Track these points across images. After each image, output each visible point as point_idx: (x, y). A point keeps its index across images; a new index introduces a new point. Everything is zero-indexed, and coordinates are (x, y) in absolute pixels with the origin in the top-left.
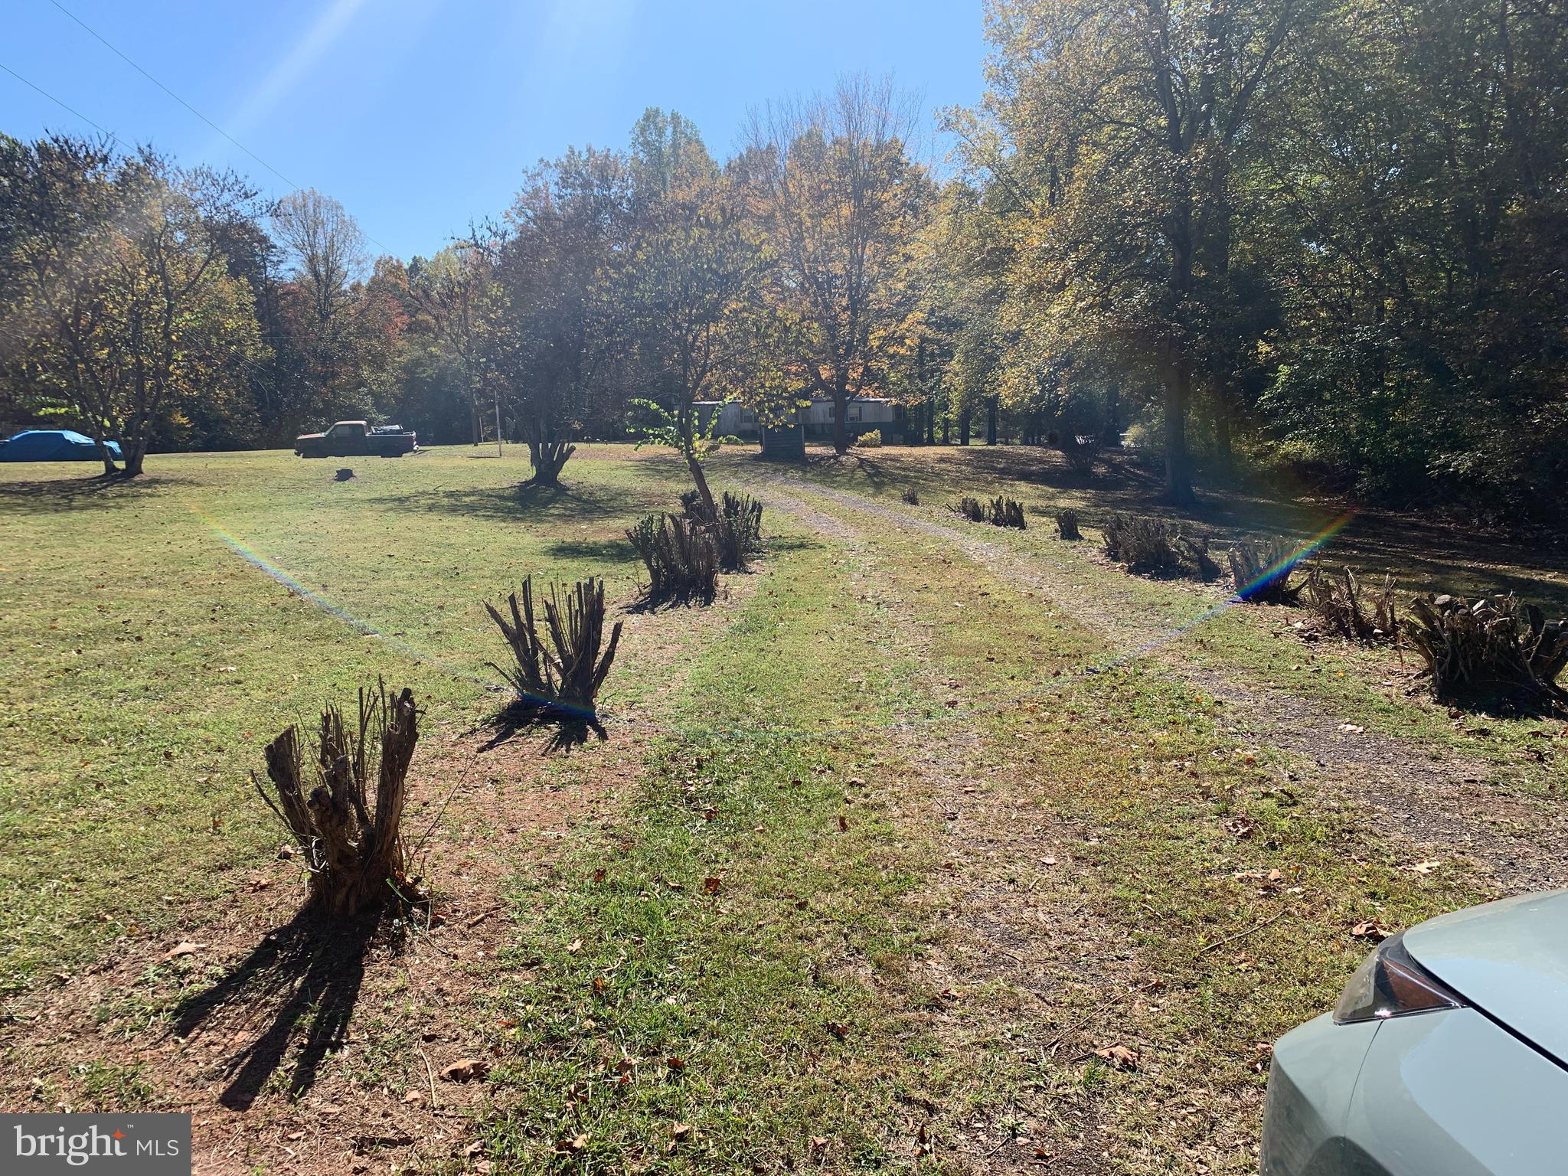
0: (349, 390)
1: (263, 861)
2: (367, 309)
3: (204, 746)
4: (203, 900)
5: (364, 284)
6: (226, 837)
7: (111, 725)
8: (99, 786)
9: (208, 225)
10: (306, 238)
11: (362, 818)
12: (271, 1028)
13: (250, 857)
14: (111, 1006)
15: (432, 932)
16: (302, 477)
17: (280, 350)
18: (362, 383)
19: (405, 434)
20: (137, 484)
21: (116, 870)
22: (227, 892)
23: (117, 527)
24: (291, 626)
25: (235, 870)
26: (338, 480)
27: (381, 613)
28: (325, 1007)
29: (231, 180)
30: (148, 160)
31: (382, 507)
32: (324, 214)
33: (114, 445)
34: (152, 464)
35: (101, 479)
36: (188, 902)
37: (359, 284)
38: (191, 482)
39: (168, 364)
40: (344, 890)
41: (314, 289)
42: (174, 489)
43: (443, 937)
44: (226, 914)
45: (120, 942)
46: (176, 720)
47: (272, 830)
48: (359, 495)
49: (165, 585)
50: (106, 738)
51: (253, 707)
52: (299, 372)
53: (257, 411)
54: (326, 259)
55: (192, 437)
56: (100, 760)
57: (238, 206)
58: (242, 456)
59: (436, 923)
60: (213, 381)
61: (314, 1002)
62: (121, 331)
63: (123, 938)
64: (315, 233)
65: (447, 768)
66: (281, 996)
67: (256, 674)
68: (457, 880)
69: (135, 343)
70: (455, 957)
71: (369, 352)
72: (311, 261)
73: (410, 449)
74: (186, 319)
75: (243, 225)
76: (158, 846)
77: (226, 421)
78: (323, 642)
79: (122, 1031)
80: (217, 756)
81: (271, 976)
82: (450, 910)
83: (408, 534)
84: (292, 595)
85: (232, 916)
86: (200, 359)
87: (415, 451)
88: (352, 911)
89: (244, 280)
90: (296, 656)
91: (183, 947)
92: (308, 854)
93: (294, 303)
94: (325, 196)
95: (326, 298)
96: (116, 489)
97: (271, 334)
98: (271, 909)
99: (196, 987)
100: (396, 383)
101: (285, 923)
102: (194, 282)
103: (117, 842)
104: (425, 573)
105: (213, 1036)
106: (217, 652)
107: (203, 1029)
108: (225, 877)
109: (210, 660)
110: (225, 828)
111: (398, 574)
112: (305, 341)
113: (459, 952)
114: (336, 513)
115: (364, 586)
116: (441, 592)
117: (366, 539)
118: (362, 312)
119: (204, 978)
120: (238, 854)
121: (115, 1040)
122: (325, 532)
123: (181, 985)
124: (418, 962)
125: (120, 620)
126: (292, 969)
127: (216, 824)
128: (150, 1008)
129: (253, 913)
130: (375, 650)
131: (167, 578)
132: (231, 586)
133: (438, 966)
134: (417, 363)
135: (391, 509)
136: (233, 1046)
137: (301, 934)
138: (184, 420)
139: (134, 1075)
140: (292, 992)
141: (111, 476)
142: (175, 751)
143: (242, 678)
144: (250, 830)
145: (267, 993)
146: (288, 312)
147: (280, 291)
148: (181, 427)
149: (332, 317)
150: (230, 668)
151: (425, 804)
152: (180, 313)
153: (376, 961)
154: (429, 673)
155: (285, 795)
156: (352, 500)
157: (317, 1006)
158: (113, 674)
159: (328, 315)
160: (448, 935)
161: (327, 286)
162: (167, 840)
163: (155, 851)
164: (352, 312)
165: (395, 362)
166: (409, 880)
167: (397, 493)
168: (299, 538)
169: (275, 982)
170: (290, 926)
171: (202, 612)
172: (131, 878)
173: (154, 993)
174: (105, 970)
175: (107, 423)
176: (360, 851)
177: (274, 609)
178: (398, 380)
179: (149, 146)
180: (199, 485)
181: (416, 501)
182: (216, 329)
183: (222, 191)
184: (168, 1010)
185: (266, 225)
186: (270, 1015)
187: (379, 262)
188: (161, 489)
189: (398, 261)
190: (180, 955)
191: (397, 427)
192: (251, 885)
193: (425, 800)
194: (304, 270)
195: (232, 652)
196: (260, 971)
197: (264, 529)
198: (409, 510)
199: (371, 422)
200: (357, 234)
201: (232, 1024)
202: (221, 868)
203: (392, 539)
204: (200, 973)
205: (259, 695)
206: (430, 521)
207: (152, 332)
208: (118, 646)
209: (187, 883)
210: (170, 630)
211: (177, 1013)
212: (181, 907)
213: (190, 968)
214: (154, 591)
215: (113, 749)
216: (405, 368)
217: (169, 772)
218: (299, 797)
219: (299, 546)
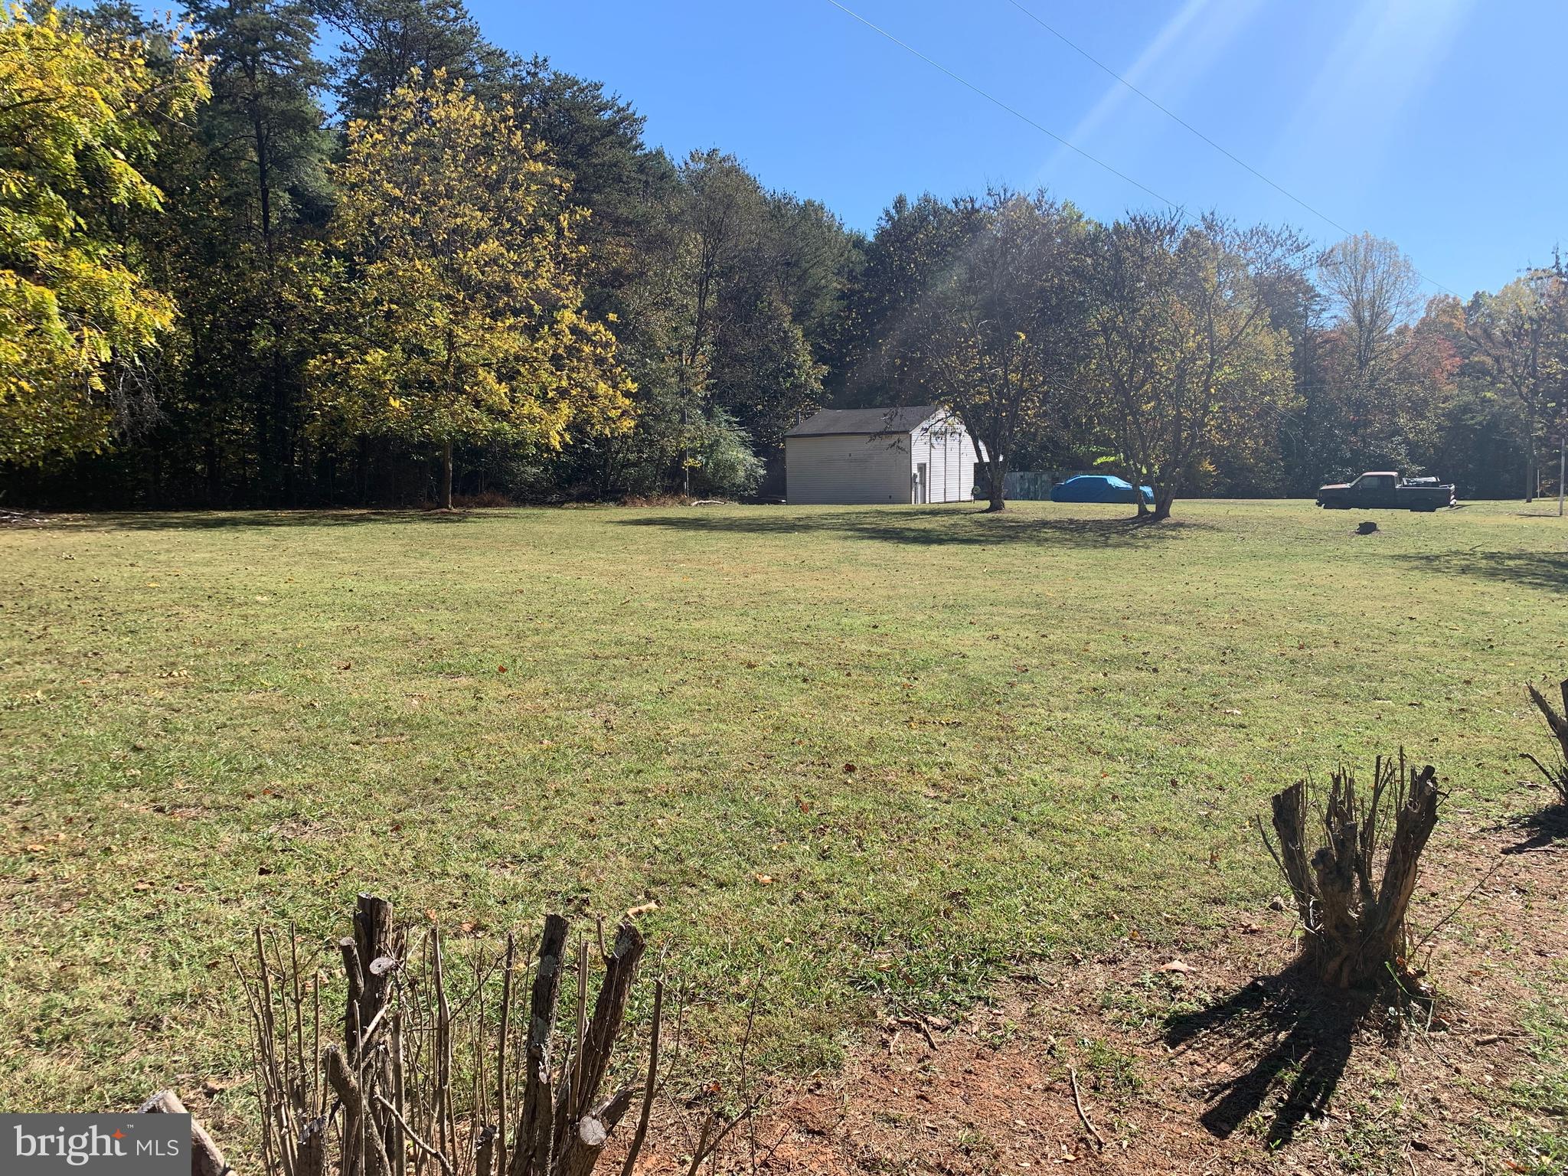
0: (1382, 439)
1: (1254, 906)
2: (1413, 352)
3: (1207, 781)
4: (1197, 926)
5: (1412, 327)
6: (1221, 873)
7: (1128, 746)
8: (1114, 797)
9: (1259, 281)
10: (1353, 284)
11: (1366, 889)
12: (1252, 1070)
13: (1242, 899)
14: (1113, 997)
15: (1433, 1034)
16: (1321, 528)
17: (1312, 399)
18: (1397, 432)
19: (1441, 487)
20: (1164, 526)
21: (1125, 877)
22: (1219, 925)
23: (1143, 565)
24: (1298, 679)
25: (1227, 907)
26: (1359, 533)
27: (1396, 679)
28: (1307, 1071)
29: (1285, 235)
30: (1209, 227)
31: (1406, 565)
32: (1375, 258)
33: (1147, 490)
34: (1180, 508)
35: (1133, 520)
36: (1183, 925)
37: (1406, 326)
38: (1212, 528)
39: (1204, 415)
40: (1338, 960)
41: (1355, 335)
42: (1195, 533)
43: (1443, 1044)
44: (1217, 946)
45: (1124, 942)
46: (1183, 752)
47: (1266, 878)
48: (1380, 551)
49: (1182, 623)
50: (1122, 755)
51: (1255, 753)
52: (1330, 421)
53: (1281, 459)
54: (1372, 303)
55: (1216, 484)
56: (1116, 774)
57: (1289, 260)
58: (1262, 504)
59: (1437, 1026)
60: (1244, 431)
61: (1297, 1061)
62: (1167, 386)
63: (1126, 939)
64: (1363, 278)
65: (1462, 861)
66: (1264, 1043)
67: (1260, 721)
68: (1466, 987)
69: (1177, 398)
70: (1458, 1071)
71: (1409, 399)
72: (1355, 307)
73: (1445, 503)
74: (1225, 373)
75: (1290, 278)
76: (1161, 866)
77: (1251, 470)
78: (1330, 700)
79: (1120, 1021)
80: (1218, 794)
81: (1256, 1020)
82: (1455, 1018)
83: (1434, 597)
84: (1301, 647)
85: (1222, 950)
86: (1234, 410)
87: (1452, 506)
88: (1344, 981)
89: (1285, 332)
90: (1301, 711)
91: (1176, 965)
92: (1304, 912)
93: (1332, 350)
94: (1380, 239)
95: (1368, 344)
96: (1145, 530)
97: (1305, 383)
98: (1260, 955)
99: (1185, 1005)
100: (1437, 430)
101: (1273, 973)
102: (1237, 337)
103: (1127, 852)
104: (1451, 642)
105: (1197, 1056)
106: (1225, 694)
107: (1190, 1047)
108: (1218, 911)
109: (1218, 701)
110: (1222, 864)
111: (1418, 638)
112: (1340, 390)
113: (1463, 1067)
114: (1354, 568)
115: (1378, 647)
116: (1469, 665)
117: (1385, 598)
118: (1406, 357)
119: (1193, 1001)
120: (1231, 893)
121: (1114, 1027)
122: (1340, 586)
123: (1173, 999)
124: (1412, 1060)
125: (1141, 650)
126: (1278, 1020)
127: (1213, 859)
128: (1145, 1010)
129: (1243, 953)
130: (1386, 717)
131: (1183, 617)
132: (1242, 631)
133: (1436, 1073)
134: (1466, 409)
135: (1417, 568)
136: (1215, 1074)
137: (1288, 989)
138: (1211, 468)
139: (1128, 1065)
140: (1275, 1045)
141: (1143, 518)
142: (1181, 782)
143: (1246, 724)
144: (1245, 873)
145: (1251, 1035)
146: (1324, 361)
147: (1319, 340)
148: (1208, 474)
149: (1373, 362)
150: (1235, 711)
151: (1433, 895)
152: (1220, 367)
153: (1365, 1043)
154: (1448, 753)
155: (1287, 846)
156: (1373, 555)
157: (1299, 1066)
158: (1132, 699)
159: (1368, 360)
160: (1451, 1044)
161: (1371, 331)
162: (1168, 862)
163: (1158, 869)
164: (1395, 357)
165: (1437, 408)
166: (1410, 969)
167: (1425, 551)
168: (1313, 590)
169: (1259, 1027)
170: (1276, 978)
171: (1213, 653)
172: (1136, 888)
173: (1148, 997)
174: (1110, 963)
175: (1144, 471)
176: (1360, 924)
177: (1282, 659)
178: (1440, 428)
179: (1212, 214)
180: (1219, 530)
181: (1447, 561)
182: (1251, 380)
183: (1275, 247)
184: (1160, 1018)
185: (1313, 276)
186: (1252, 1057)
187: (1432, 302)
188: (1184, 533)
189: (1454, 299)
190: (1174, 971)
191: (1433, 479)
192: (1242, 926)
193: (1434, 889)
194: (1346, 316)
195: (1238, 696)
196: (1246, 1012)
197: (1279, 578)
198: (1438, 570)
199: (1402, 473)
200: (1410, 274)
201: (1216, 1052)
202: (1216, 901)
203: (1415, 600)
204: (1190, 994)
205: (1262, 742)
206: (1462, 584)
207: (1194, 386)
208: (1137, 675)
209: (1185, 907)
210: (1183, 665)
211: (1167, 1023)
212: (1176, 927)
213: (1181, 986)
214: (1171, 628)
215: (1127, 767)
216: (1449, 415)
217: (1174, 799)
218: (1301, 853)
219: (1312, 598)
